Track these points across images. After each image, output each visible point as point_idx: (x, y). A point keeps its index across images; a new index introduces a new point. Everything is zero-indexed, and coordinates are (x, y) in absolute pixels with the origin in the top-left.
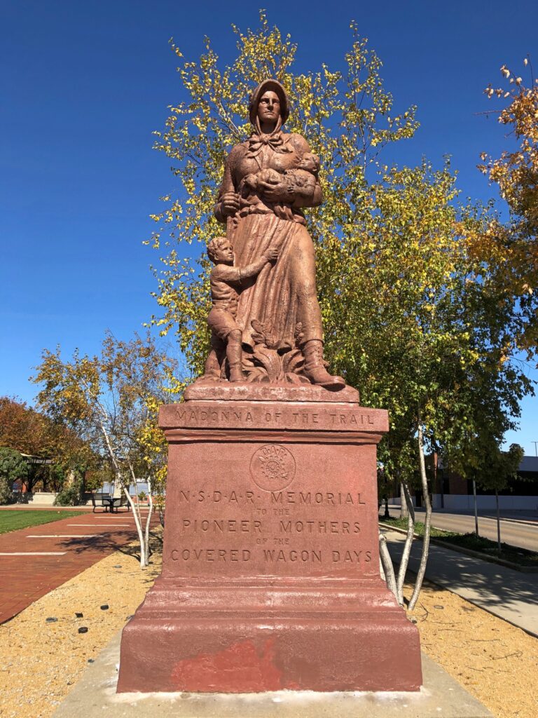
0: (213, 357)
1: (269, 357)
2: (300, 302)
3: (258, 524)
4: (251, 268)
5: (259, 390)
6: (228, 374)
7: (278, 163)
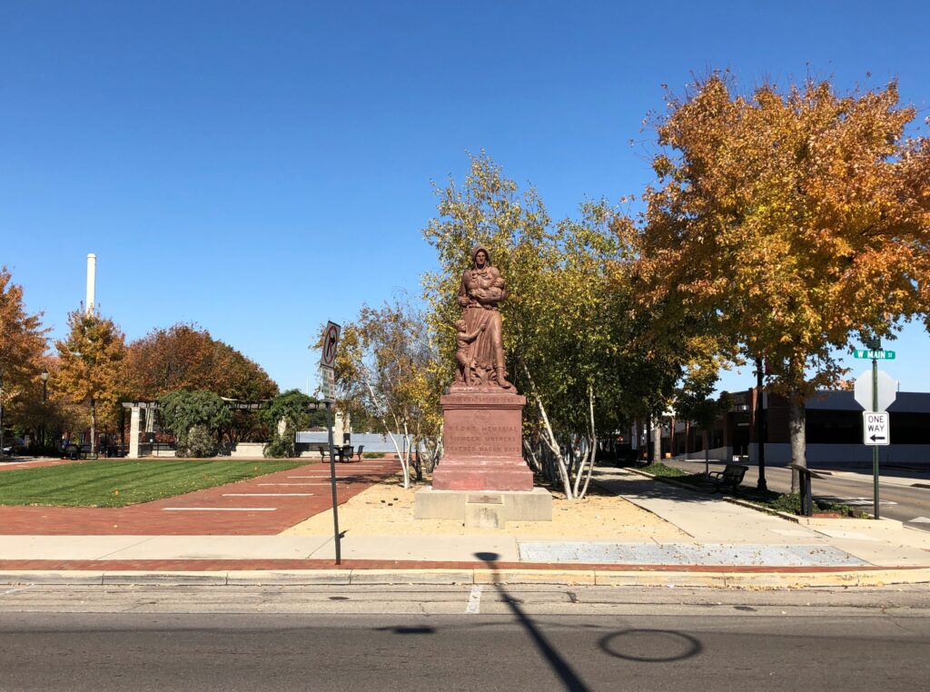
0: (458, 372)
1: (482, 373)
2: (494, 350)
3: (477, 438)
4: (474, 334)
5: (477, 389)
6: (465, 380)
7: (485, 285)
